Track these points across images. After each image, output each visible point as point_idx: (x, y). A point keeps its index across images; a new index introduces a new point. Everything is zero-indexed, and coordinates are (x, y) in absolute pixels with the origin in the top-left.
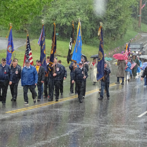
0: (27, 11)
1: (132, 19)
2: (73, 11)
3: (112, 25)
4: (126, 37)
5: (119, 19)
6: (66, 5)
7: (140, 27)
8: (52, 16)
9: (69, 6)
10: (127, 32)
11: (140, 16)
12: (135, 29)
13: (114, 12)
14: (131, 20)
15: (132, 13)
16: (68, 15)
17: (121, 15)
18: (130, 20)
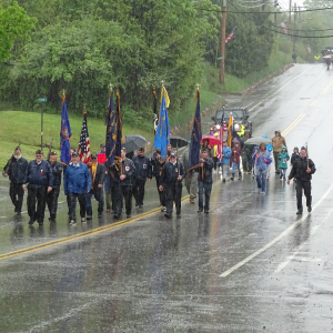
1: (204, 64)
2: (78, 49)
5: (178, 66)
7: (221, 82)
8: (33, 61)
11: (223, 58)
12: (212, 87)
13: (166, 50)
14: (203, 67)
15: (203, 52)
17: (181, 57)
18: (201, 66)
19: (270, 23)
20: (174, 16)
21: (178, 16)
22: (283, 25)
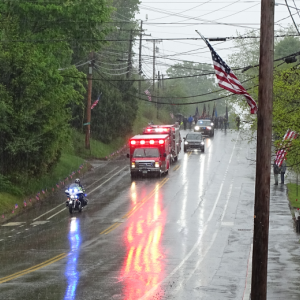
1: (71, 130)
3: (30, 144)
4: (59, 169)
5: (45, 131)
7: (88, 147)
10: (61, 159)
11: (88, 124)
12: (79, 152)
13: (34, 116)
14: (69, 133)
15: (70, 118)
17: (48, 123)
18: (67, 133)
19: (135, 91)
20: (41, 83)
21: (45, 82)
22: (147, 92)
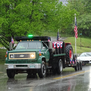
0: (64, 21)
6: (86, 17)
9: (88, 18)
16: (87, 23)
